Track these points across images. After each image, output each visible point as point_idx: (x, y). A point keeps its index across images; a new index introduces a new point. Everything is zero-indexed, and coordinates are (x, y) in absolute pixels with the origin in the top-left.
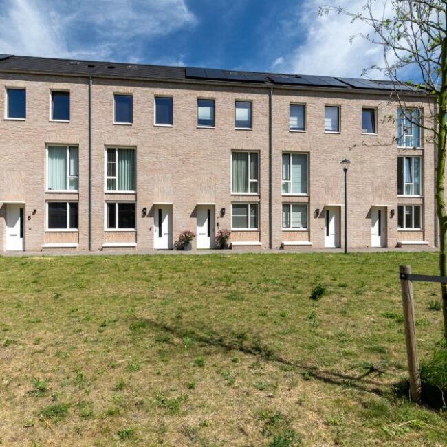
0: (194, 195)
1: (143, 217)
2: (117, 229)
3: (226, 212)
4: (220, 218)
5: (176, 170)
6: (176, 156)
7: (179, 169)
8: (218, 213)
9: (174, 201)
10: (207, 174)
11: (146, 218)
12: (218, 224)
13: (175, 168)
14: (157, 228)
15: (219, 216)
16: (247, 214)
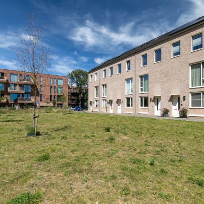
0: (170, 91)
1: (150, 102)
2: (143, 107)
3: (186, 98)
4: (183, 102)
5: (162, 80)
6: (163, 74)
7: (164, 79)
8: (181, 99)
9: (162, 95)
10: (176, 80)
11: (152, 103)
12: (182, 105)
13: (162, 79)
14: (157, 107)
15: (182, 100)
16: (201, 99)
